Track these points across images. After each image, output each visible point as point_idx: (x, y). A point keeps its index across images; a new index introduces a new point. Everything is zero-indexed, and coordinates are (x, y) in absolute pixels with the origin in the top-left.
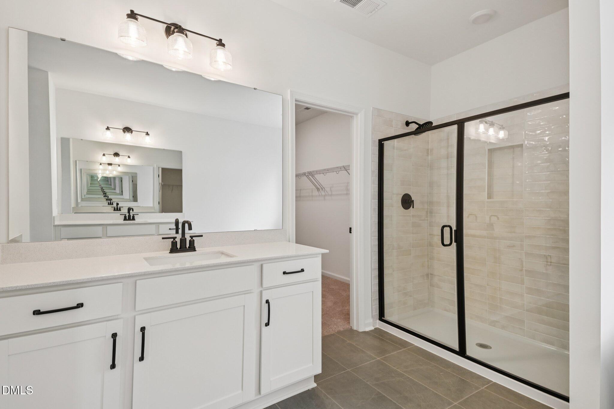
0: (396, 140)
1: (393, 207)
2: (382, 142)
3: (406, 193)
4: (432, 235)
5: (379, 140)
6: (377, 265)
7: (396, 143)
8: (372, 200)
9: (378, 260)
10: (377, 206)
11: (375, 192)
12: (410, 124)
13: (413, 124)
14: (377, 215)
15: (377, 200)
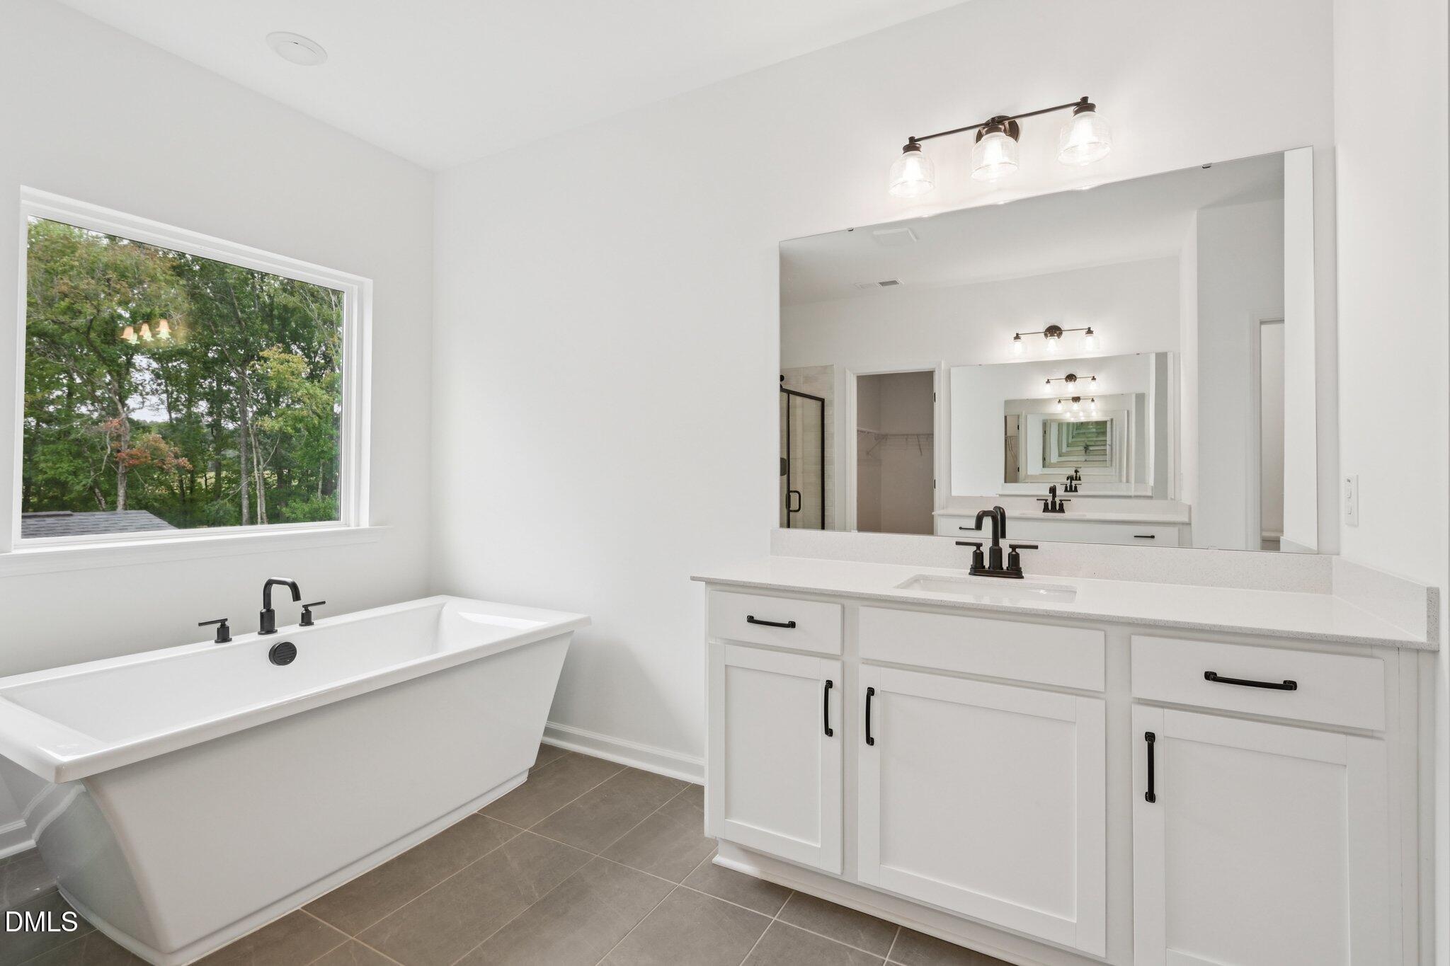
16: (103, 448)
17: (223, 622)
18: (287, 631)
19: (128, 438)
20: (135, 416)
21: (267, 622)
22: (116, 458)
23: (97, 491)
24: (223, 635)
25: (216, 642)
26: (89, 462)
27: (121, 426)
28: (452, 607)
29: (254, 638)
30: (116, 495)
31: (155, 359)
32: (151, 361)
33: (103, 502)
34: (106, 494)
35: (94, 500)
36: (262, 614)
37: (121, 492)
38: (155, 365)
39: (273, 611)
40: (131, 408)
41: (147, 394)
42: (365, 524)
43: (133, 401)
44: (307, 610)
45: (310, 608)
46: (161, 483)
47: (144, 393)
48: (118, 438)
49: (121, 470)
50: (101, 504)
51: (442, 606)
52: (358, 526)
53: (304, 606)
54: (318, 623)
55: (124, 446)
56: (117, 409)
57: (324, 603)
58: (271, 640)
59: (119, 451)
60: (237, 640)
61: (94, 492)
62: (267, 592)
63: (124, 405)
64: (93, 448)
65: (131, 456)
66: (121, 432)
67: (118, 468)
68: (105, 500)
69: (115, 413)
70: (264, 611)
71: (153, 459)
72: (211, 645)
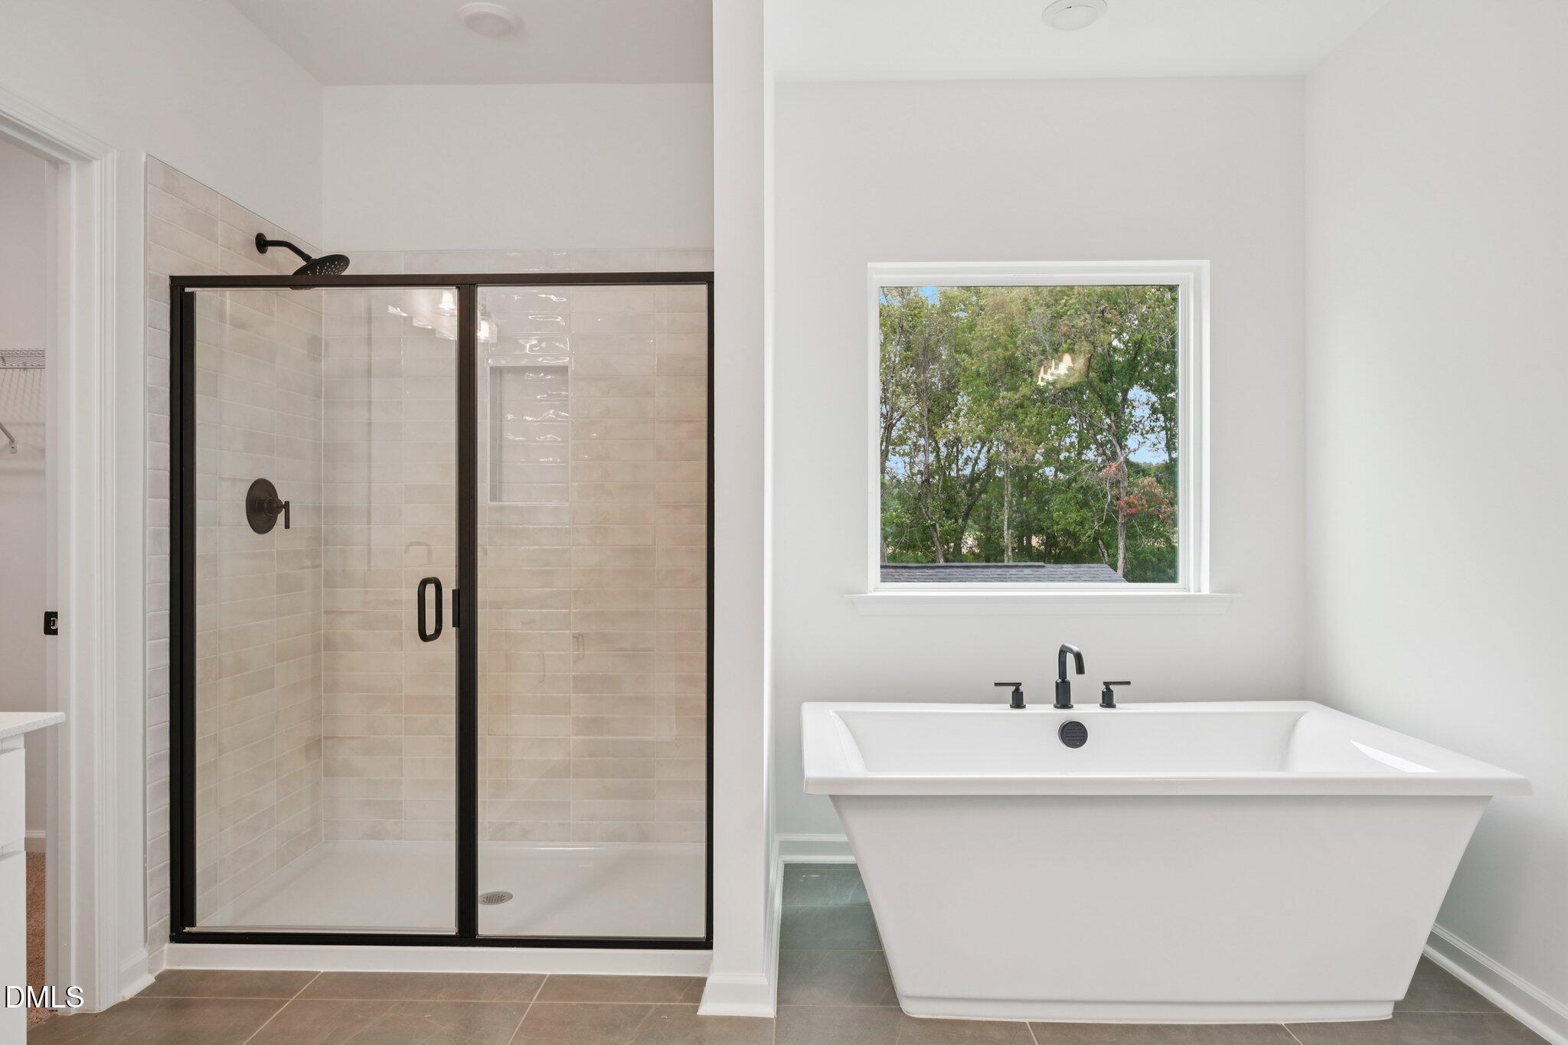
0: (228, 293)
1: (219, 525)
2: (187, 290)
3: (261, 476)
4: (333, 612)
5: (174, 279)
6: (167, 744)
7: (228, 301)
8: (149, 500)
9: (168, 724)
10: (167, 521)
11: (157, 469)
12: (270, 249)
13: (283, 248)
14: (168, 557)
15: (167, 501)
16: (1105, 496)
17: (1018, 685)
18: (1085, 711)
19: (1126, 484)
20: (1132, 458)
21: (1063, 696)
22: (1116, 506)
23: (1100, 542)
24: (1018, 702)
25: (1012, 707)
26: (1093, 511)
27: (1119, 470)
28: (1314, 720)
29: (1049, 709)
30: (1117, 548)
31: (1154, 392)
32: (1150, 393)
33: (1106, 555)
34: (1108, 546)
35: (1098, 552)
36: (1057, 684)
37: (1121, 545)
38: (1154, 398)
39: (1068, 684)
40: (1132, 449)
41: (1147, 432)
42: (1206, 590)
43: (1132, 441)
44: (1108, 688)
45: (1112, 687)
46: (1161, 535)
47: (1144, 432)
48: (1116, 484)
49: (1121, 520)
50: (1104, 557)
51: (1301, 714)
52: (1200, 592)
53: (1105, 683)
54: (1121, 708)
55: (1123, 493)
56: (1116, 452)
57: (1128, 683)
58: (1066, 715)
59: (1118, 499)
60: (1030, 709)
61: (1098, 544)
62: (1062, 659)
63: (1122, 448)
64: (1095, 496)
65: (1130, 505)
66: (1119, 477)
67: (1118, 519)
68: (1108, 553)
69: (1114, 457)
70: (1059, 681)
71: (1149, 507)
72: (1005, 708)
